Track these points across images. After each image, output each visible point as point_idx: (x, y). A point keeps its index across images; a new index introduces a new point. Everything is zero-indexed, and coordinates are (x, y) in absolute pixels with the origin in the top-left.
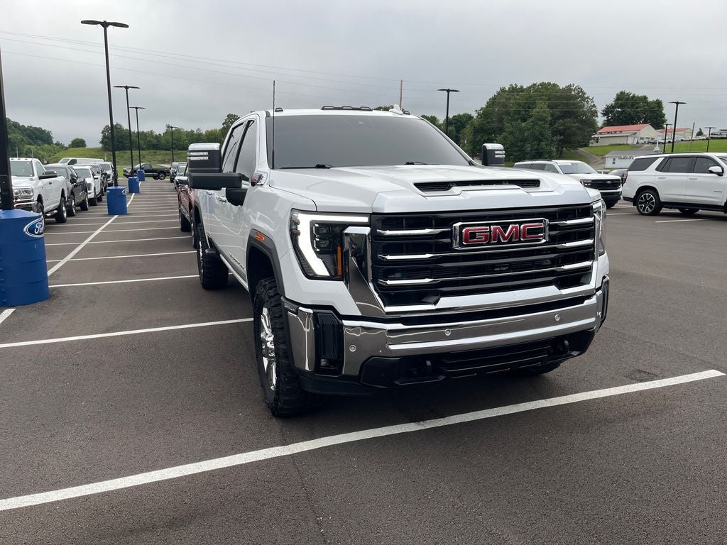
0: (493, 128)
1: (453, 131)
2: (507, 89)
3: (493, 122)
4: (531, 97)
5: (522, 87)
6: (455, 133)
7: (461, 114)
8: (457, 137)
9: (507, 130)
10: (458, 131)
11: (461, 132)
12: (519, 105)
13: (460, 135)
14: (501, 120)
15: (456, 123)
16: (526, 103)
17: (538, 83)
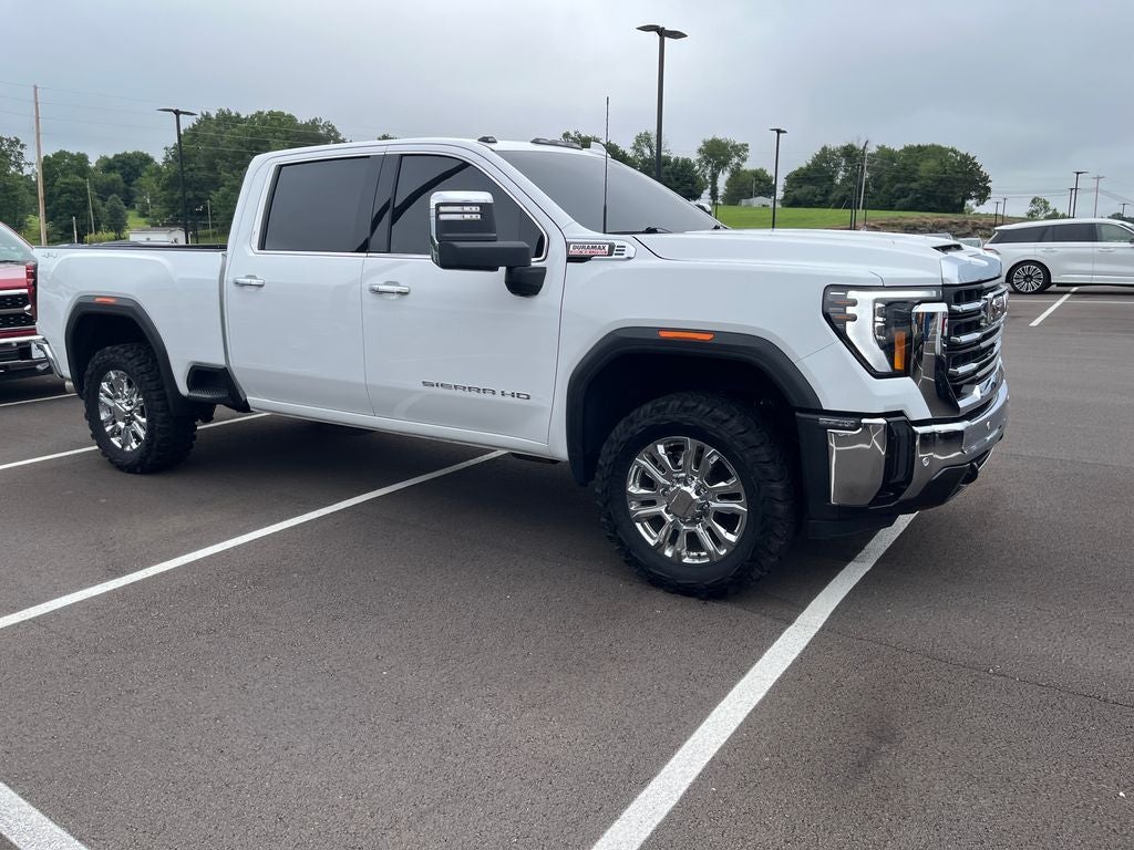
0: (200, 179)
1: (118, 180)
2: (214, 116)
3: (199, 169)
4: (257, 133)
5: (238, 115)
6: (123, 185)
7: (130, 152)
8: (127, 192)
9: (226, 183)
10: (128, 182)
11: (134, 183)
12: (241, 143)
13: (135, 189)
14: (212, 167)
15: (121, 168)
16: (251, 142)
17: (266, 112)
